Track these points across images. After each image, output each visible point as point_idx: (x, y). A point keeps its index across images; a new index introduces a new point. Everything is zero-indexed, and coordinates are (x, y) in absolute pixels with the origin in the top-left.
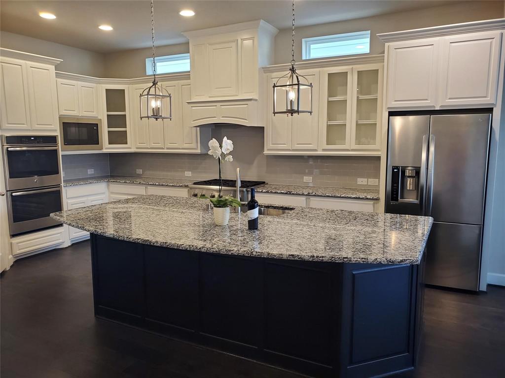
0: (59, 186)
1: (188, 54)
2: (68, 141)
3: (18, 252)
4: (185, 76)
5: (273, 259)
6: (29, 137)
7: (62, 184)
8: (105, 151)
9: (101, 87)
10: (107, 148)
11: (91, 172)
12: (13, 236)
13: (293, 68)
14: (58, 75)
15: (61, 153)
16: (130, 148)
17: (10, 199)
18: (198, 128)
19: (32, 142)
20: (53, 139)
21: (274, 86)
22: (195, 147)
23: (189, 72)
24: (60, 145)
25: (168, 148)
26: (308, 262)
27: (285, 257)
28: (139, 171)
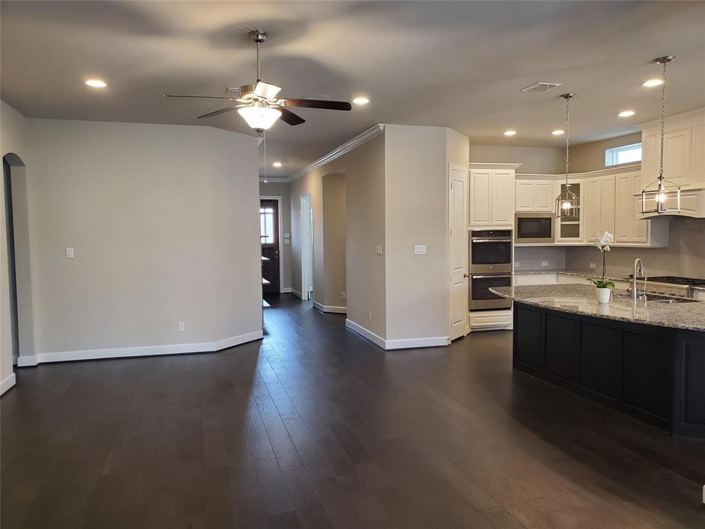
0: (510, 273)
1: (640, 144)
2: (521, 234)
3: (474, 324)
4: (635, 166)
5: (609, 320)
6: (489, 231)
7: (513, 273)
8: (557, 244)
9: (557, 183)
10: (559, 240)
11: (545, 264)
12: (471, 311)
13: (661, 176)
14: (517, 177)
15: (514, 245)
16: (582, 241)
17: (471, 281)
18: (650, 220)
19: (492, 235)
20: (508, 233)
21: (643, 192)
22: (645, 240)
23: (640, 162)
24: (513, 237)
25: (617, 242)
26: (634, 323)
27: (617, 319)
28: (593, 266)
